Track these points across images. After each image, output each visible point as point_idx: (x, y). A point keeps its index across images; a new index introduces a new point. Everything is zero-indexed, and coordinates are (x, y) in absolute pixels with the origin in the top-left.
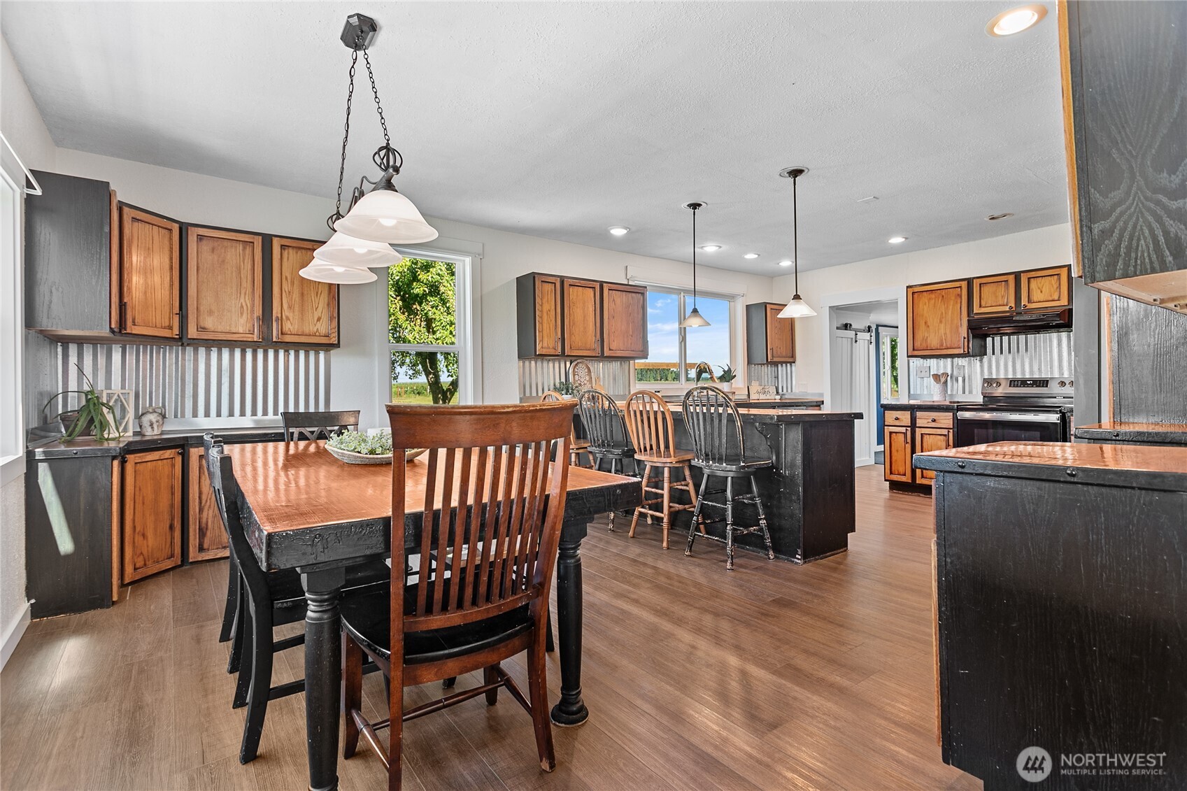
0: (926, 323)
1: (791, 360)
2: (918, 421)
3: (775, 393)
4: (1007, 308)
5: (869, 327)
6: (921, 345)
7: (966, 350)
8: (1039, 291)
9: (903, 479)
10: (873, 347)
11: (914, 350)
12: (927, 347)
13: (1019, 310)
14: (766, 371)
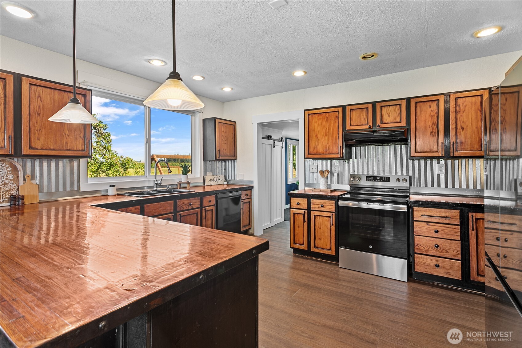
0: (316, 135)
1: (233, 158)
2: (312, 206)
3: (224, 179)
4: (367, 127)
5: (282, 138)
6: (313, 150)
7: (341, 155)
8: (388, 116)
9: (302, 247)
10: (284, 150)
11: (309, 154)
12: (317, 152)
13: (374, 129)
14: (218, 165)
